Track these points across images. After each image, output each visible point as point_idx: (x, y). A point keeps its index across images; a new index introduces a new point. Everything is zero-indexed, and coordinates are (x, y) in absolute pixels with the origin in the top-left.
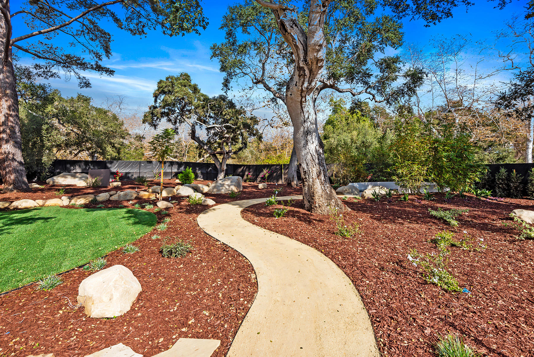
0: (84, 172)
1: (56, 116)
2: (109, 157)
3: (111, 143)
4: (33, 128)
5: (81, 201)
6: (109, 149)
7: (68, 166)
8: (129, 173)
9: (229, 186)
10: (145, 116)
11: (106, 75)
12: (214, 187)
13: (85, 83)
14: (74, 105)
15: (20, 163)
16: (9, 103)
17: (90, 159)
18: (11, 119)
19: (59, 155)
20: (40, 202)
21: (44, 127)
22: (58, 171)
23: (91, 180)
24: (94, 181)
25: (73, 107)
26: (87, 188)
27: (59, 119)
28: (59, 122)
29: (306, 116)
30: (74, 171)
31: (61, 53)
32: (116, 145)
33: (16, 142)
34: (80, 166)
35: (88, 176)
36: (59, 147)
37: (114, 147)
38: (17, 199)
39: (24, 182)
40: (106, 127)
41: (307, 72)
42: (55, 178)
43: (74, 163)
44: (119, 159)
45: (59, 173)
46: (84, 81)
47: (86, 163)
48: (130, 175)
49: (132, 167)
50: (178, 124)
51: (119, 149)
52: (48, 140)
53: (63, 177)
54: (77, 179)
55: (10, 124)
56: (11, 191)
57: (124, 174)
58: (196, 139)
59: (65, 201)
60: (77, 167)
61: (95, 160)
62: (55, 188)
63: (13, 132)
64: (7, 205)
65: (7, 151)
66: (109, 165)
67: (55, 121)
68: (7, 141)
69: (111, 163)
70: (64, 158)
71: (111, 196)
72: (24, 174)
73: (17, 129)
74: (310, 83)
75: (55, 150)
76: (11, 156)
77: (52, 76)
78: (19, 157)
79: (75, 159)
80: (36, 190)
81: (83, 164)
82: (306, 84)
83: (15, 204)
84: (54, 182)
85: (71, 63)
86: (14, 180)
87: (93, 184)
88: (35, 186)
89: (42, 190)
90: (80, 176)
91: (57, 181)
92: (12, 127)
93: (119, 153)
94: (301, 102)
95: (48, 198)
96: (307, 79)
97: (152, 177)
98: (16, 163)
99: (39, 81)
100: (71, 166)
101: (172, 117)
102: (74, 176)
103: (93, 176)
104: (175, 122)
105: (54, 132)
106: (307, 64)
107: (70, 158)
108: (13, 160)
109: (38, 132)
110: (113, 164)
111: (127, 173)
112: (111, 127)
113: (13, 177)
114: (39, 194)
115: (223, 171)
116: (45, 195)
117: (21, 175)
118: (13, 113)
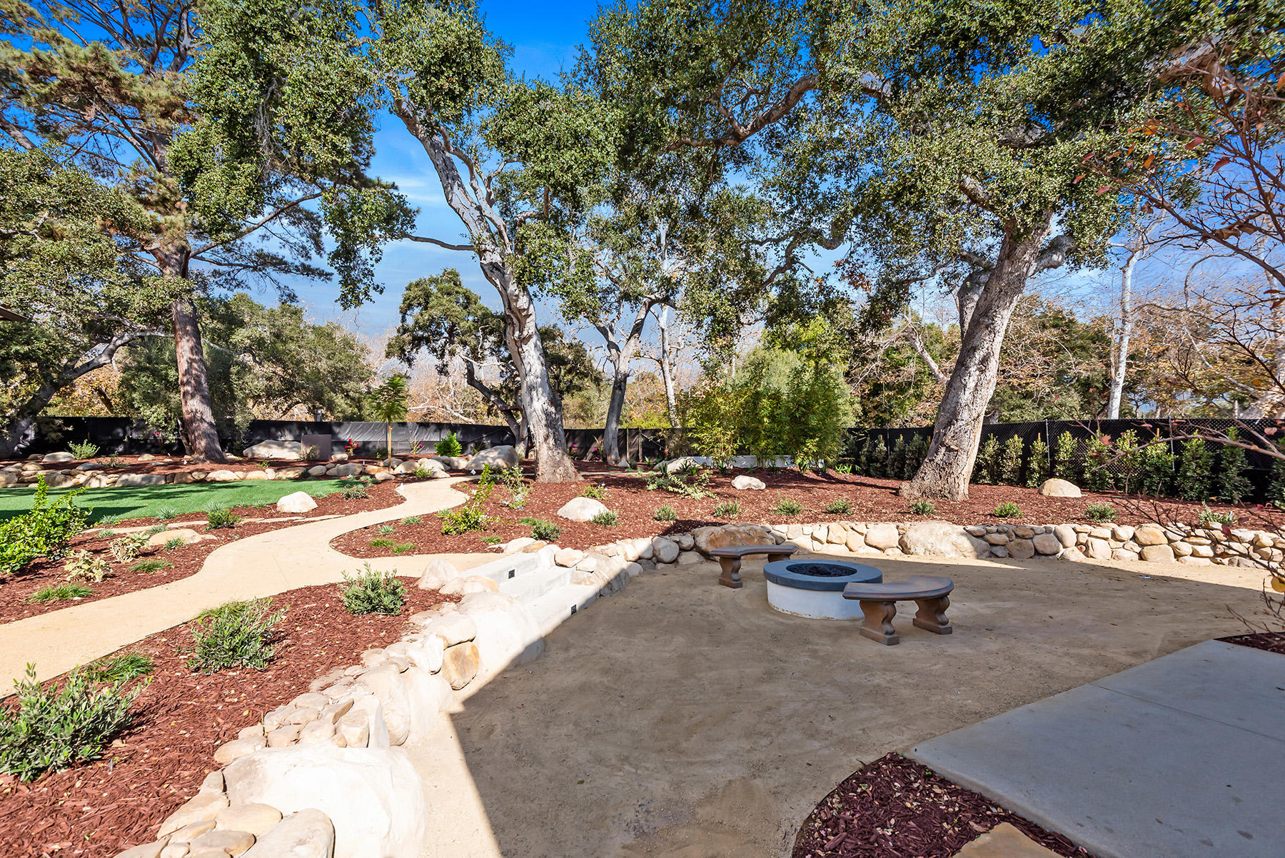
0: (297, 439)
1: (248, 350)
2: (340, 415)
3: (343, 391)
4: (220, 373)
5: (291, 474)
6: (339, 400)
7: (273, 430)
8: (369, 442)
9: (494, 459)
10: (390, 346)
11: (319, 281)
12: (474, 461)
13: (289, 295)
14: (276, 323)
15: (210, 424)
16: (191, 344)
17: (311, 419)
18: (195, 365)
19: (258, 411)
20: (240, 474)
21: (234, 369)
22: (258, 438)
23: (305, 450)
24: (308, 451)
25: (274, 326)
26: (298, 461)
27: (253, 355)
28: (255, 361)
29: (528, 369)
30: (283, 439)
31: (249, 251)
32: (351, 394)
33: (203, 397)
34: (290, 432)
35: (301, 445)
36: (256, 398)
37: (347, 396)
38: (212, 470)
39: (217, 451)
40: (332, 362)
41: (515, 321)
42: (254, 448)
43: (281, 425)
44: (360, 418)
45: (261, 441)
46: (287, 292)
47: (301, 426)
48: (370, 446)
49: (373, 433)
50: (447, 357)
51: (359, 400)
52: (241, 389)
53: (265, 446)
54: (286, 450)
55: (194, 372)
56: (204, 461)
57: (360, 444)
58: (477, 384)
59: (270, 473)
60: (287, 432)
61: (318, 420)
62: (254, 461)
63: (199, 383)
64: (202, 476)
65: (194, 409)
66: (337, 430)
67: (248, 358)
68: (193, 396)
69: (339, 425)
70: (267, 419)
71: (328, 469)
72: (216, 439)
73: (203, 379)
74: (521, 331)
75: (250, 403)
76: (199, 415)
77: (238, 285)
78: (209, 417)
79: (285, 418)
80: (232, 462)
81: (294, 427)
82: (517, 334)
83: (212, 475)
84: (253, 454)
85: (265, 264)
86: (206, 447)
87: (308, 455)
88: (230, 456)
89: (240, 462)
90: (290, 446)
91: (257, 452)
92: (197, 376)
93: (360, 408)
94: (519, 353)
95: (248, 471)
96: (517, 328)
97: (407, 450)
98: (206, 425)
99: (217, 292)
100: (277, 431)
101: (438, 345)
102: (281, 445)
103: (307, 444)
104: (442, 356)
105: (248, 378)
106: (512, 312)
107: (276, 416)
108: (202, 420)
109: (226, 376)
110: (343, 427)
111: (365, 443)
112: (341, 361)
113: (203, 443)
114: (237, 466)
115: (523, 440)
116: (246, 467)
117: (213, 441)
118: (197, 358)
